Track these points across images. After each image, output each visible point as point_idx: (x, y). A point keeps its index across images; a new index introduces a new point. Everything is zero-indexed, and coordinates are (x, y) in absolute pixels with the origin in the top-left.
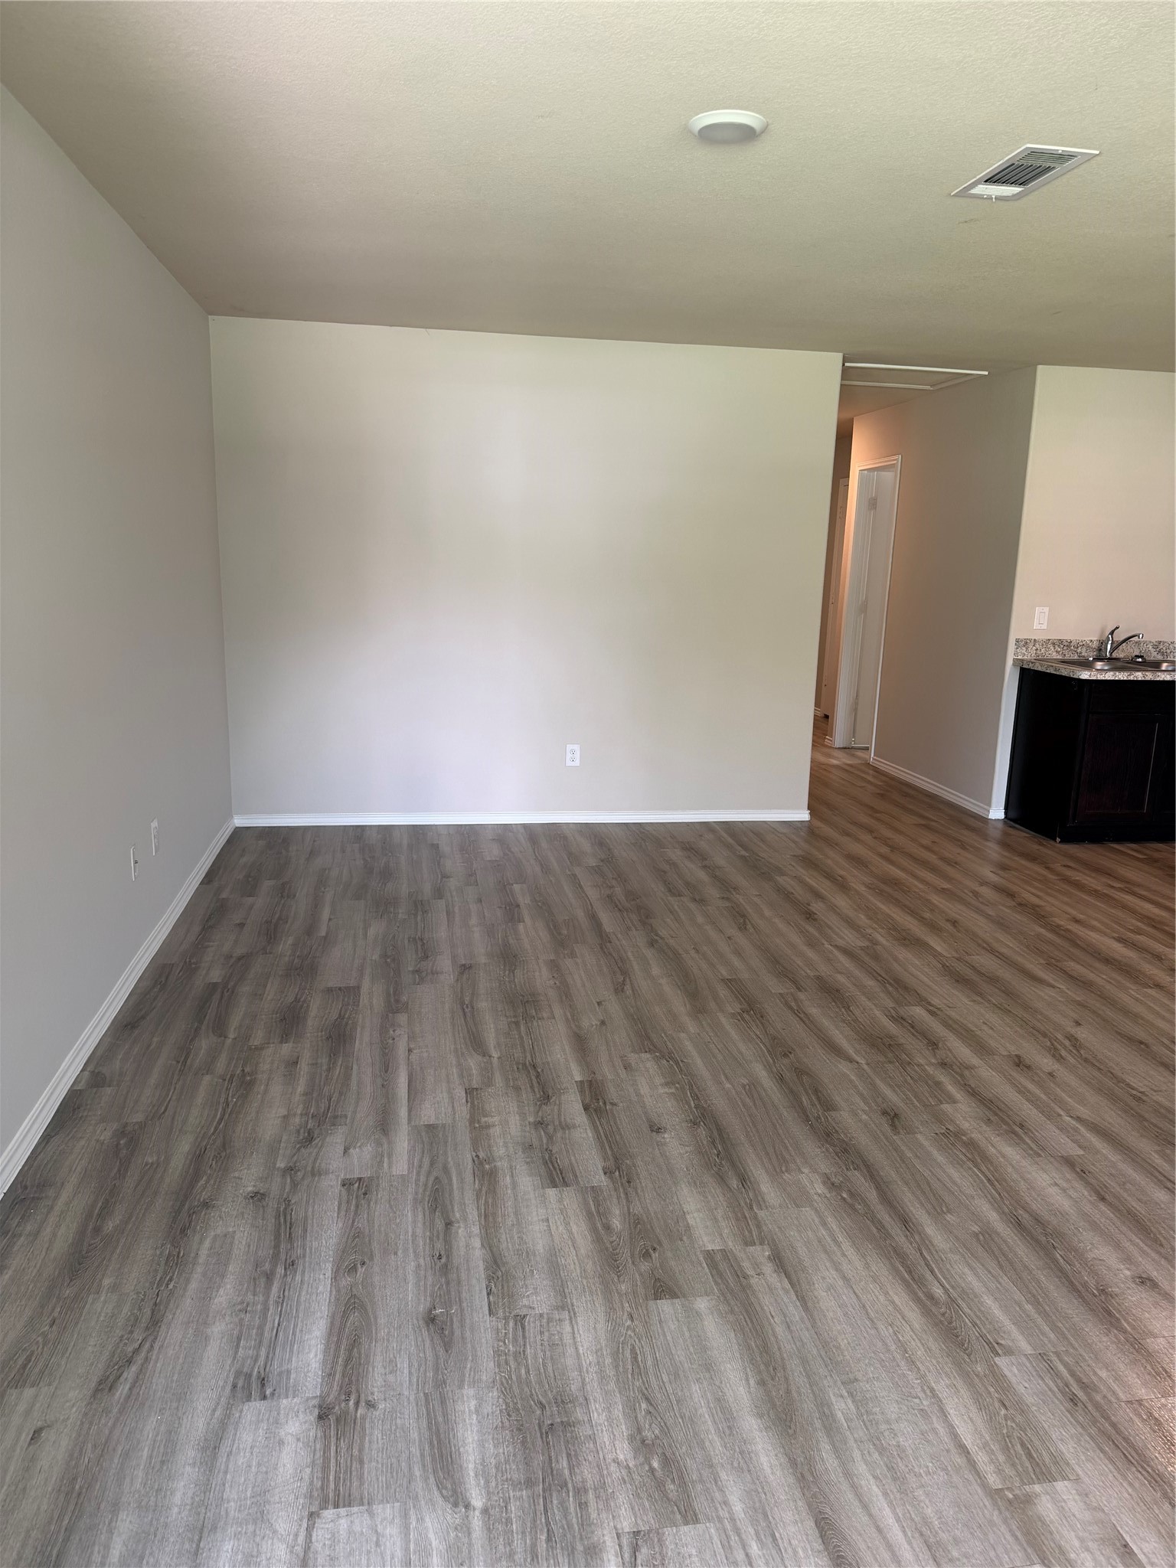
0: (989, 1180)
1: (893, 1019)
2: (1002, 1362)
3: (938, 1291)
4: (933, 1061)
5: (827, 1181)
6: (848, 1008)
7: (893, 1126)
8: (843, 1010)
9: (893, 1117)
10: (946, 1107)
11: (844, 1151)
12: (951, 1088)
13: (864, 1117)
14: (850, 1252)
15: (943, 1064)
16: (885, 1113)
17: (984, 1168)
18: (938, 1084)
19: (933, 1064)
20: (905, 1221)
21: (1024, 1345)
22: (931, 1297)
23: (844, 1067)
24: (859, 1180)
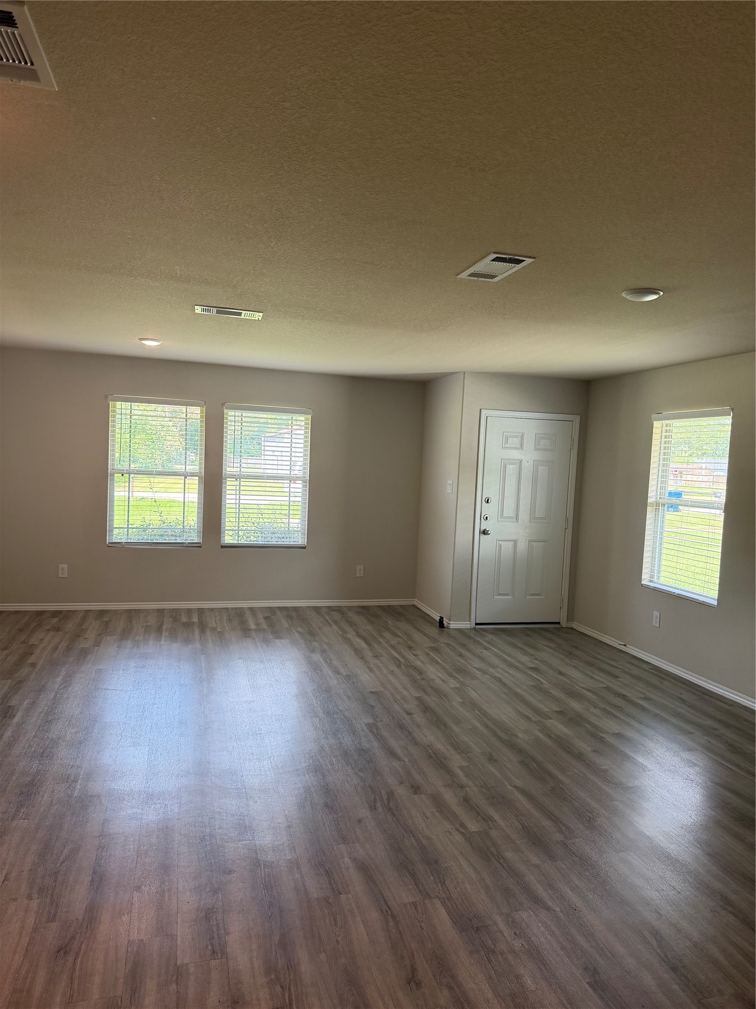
0: (452, 737)
1: (491, 819)
2: (461, 700)
3: (477, 712)
4: (468, 789)
5: (518, 737)
6: (523, 826)
7: (491, 755)
8: (526, 824)
10: (465, 764)
11: (512, 746)
12: (460, 773)
13: (505, 759)
14: (505, 720)
15: (462, 787)
16: (495, 761)
17: (453, 741)
18: (467, 776)
19: (469, 787)
20: (486, 726)
21: (454, 703)
22: (479, 711)
23: (519, 783)
24: (505, 737)
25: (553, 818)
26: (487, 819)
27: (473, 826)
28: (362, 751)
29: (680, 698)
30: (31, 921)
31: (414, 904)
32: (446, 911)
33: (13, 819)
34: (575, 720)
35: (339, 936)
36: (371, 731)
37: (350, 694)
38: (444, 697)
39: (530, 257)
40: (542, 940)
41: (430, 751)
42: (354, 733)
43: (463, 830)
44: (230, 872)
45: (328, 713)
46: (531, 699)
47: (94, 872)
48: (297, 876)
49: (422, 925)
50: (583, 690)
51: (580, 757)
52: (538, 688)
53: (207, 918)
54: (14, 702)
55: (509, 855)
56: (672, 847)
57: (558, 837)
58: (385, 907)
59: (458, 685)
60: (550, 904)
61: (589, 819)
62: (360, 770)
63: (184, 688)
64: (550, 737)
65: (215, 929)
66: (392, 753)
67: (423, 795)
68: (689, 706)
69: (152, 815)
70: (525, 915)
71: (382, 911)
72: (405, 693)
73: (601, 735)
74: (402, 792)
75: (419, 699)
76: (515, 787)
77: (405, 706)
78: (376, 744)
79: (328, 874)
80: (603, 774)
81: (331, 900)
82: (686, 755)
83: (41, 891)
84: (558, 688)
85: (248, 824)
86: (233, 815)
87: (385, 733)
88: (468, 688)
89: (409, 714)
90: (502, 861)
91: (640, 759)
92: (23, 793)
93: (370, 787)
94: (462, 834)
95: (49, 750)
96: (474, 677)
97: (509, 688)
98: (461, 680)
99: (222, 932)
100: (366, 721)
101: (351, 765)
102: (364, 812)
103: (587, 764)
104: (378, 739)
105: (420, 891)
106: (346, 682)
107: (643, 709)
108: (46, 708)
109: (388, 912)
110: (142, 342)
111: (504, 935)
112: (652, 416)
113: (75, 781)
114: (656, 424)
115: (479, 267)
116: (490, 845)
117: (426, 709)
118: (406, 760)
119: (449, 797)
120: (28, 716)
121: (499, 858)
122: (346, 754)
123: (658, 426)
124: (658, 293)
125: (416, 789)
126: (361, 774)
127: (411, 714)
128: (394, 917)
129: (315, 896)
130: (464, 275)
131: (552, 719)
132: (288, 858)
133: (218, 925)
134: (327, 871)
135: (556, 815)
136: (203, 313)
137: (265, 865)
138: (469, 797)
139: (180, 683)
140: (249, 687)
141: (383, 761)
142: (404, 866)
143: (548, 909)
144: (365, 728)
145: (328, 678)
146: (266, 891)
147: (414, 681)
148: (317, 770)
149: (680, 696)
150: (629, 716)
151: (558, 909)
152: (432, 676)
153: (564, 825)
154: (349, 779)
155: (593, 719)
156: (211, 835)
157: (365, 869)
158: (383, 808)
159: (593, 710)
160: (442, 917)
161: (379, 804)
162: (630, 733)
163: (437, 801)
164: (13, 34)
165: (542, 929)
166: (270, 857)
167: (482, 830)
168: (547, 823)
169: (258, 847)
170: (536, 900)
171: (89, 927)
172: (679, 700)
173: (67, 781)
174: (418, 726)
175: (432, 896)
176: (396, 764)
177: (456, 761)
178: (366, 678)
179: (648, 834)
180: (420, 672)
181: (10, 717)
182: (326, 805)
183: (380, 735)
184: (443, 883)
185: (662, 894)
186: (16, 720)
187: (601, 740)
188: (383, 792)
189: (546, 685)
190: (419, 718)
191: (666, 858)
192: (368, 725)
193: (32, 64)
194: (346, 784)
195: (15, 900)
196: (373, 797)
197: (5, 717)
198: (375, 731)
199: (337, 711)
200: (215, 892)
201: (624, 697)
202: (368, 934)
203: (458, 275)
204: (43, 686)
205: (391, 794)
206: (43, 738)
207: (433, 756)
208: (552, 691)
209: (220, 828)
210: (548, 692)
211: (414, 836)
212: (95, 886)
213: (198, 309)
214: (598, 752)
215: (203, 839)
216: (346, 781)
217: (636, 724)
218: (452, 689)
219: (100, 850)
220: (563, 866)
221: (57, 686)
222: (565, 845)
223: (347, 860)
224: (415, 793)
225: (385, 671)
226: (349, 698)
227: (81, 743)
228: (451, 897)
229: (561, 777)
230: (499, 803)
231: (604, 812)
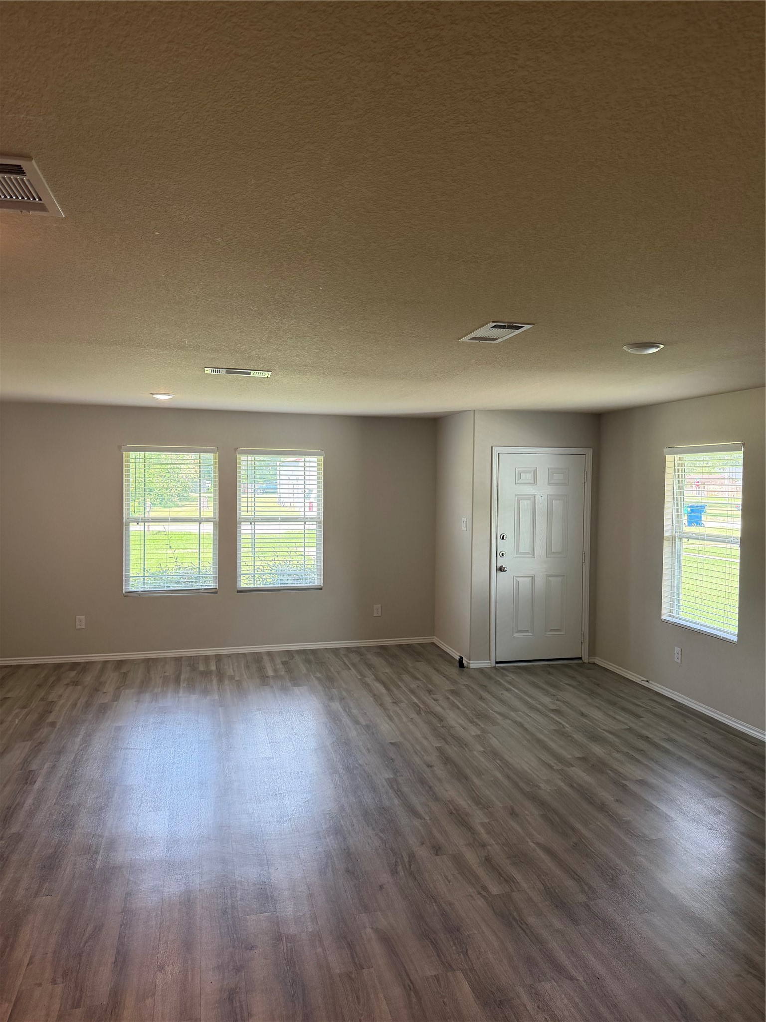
0: (474, 791)
1: (513, 880)
2: (482, 749)
3: (498, 762)
5: (539, 788)
6: (545, 887)
7: (513, 809)
8: (548, 884)
9: (513, 813)
10: (486, 820)
11: (535, 799)
12: (482, 831)
13: (527, 812)
14: (526, 769)
15: (484, 845)
16: (517, 815)
17: (475, 795)
18: (488, 833)
19: (490, 845)
20: (508, 777)
21: (475, 753)
22: (500, 760)
24: (527, 789)
25: (576, 877)
26: (508, 880)
27: (495, 889)
28: (383, 810)
29: (704, 739)
30: (56, 1007)
31: (436, 977)
32: (469, 984)
33: (36, 895)
34: (598, 767)
35: (362, 1015)
36: (392, 787)
37: (369, 746)
38: (464, 746)
39: (528, 324)
40: (566, 1013)
41: (451, 807)
42: (374, 789)
43: (484, 894)
44: (253, 948)
45: (348, 769)
46: (553, 745)
47: (118, 952)
48: (319, 950)
49: (445, 1000)
50: (605, 733)
51: (602, 808)
52: (561, 733)
53: (230, 999)
54: (34, 767)
55: (532, 920)
56: (697, 905)
57: (582, 898)
58: (408, 981)
59: (479, 733)
60: (573, 973)
61: (612, 878)
62: (382, 831)
63: (203, 745)
64: (572, 786)
65: (238, 1011)
66: (413, 812)
67: (444, 856)
68: (714, 747)
69: (173, 888)
70: (547, 986)
71: (404, 986)
72: (425, 743)
73: (624, 782)
74: (423, 853)
75: (439, 749)
76: (538, 844)
77: (425, 757)
78: (396, 801)
79: (351, 946)
80: (627, 827)
81: (353, 976)
82: (710, 802)
83: (65, 974)
84: (580, 731)
85: (269, 894)
86: (254, 884)
87: (406, 789)
88: (490, 735)
89: (430, 766)
90: (524, 926)
91: (663, 808)
92: (45, 867)
93: (391, 849)
94: (483, 897)
95: (69, 818)
96: (494, 723)
97: (532, 734)
98: (483, 726)
99: (246, 1014)
100: (387, 776)
101: (372, 825)
102: (385, 877)
103: (610, 815)
104: (398, 795)
105: (443, 963)
106: (365, 733)
107: (667, 752)
108: (66, 772)
109: (410, 988)
110: (154, 396)
111: (526, 1008)
112: (664, 450)
113: (97, 852)
114: (669, 458)
115: (480, 333)
116: (512, 909)
117: (447, 760)
118: (427, 818)
119: (472, 858)
120: (48, 781)
121: (522, 924)
122: (366, 814)
123: (670, 460)
124: (658, 347)
125: (437, 850)
126: (381, 835)
127: (431, 766)
128: (417, 993)
129: (338, 971)
130: (466, 339)
131: (574, 766)
132: (310, 930)
133: (241, 1007)
134: (349, 944)
135: (578, 874)
136: (213, 373)
137: (287, 938)
138: (490, 856)
139: (199, 740)
140: (268, 742)
141: (404, 820)
142: (427, 936)
143: (572, 978)
144: (385, 783)
145: (348, 729)
146: (288, 967)
147: (434, 729)
148: (337, 831)
149: (705, 736)
150: (653, 760)
151: (581, 979)
152: (453, 723)
153: (587, 884)
154: (370, 841)
155: (616, 765)
156: (233, 907)
157: (387, 940)
158: (404, 872)
159: (616, 755)
160: (465, 990)
161: (400, 868)
162: (652, 779)
163: (458, 860)
164: (22, 180)
165: (566, 1001)
166: (293, 930)
167: (504, 892)
168: (569, 883)
169: (279, 919)
170: (559, 969)
171: (113, 1013)
172: (703, 741)
173: (89, 853)
174: (439, 780)
175: (454, 967)
176: (417, 822)
177: (478, 818)
178: (385, 727)
179: (672, 891)
180: (441, 720)
181: (30, 784)
182: (348, 871)
183: (400, 791)
184: (466, 954)
185: (686, 959)
186: (37, 786)
187: (624, 788)
188: (405, 854)
189: (568, 728)
190: (440, 771)
191: (690, 918)
192: (389, 781)
193: (40, 199)
194: (367, 846)
195: (40, 985)
196: (394, 860)
197: (26, 783)
198: (395, 787)
199: (357, 765)
200: (238, 970)
201: (647, 739)
202: (390, 1012)
203: (459, 339)
204: (63, 747)
205: (412, 856)
206: (63, 805)
207: (454, 812)
208: (574, 736)
209: (241, 900)
210: (571, 736)
211: (435, 902)
212: (118, 968)
213: (208, 371)
214: (621, 802)
215: (224, 913)
216: (367, 844)
217: (660, 770)
218: (473, 737)
219: (123, 927)
220: (586, 931)
221: (76, 747)
222: (587, 906)
223: (369, 930)
224: (437, 855)
225: (405, 719)
226: (368, 750)
227: (101, 809)
228: (474, 968)
229: (584, 831)
230: (521, 861)
231: (627, 868)
